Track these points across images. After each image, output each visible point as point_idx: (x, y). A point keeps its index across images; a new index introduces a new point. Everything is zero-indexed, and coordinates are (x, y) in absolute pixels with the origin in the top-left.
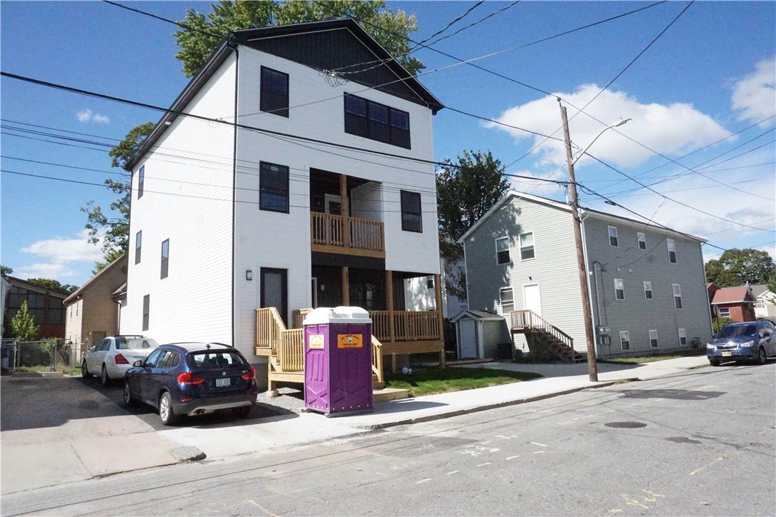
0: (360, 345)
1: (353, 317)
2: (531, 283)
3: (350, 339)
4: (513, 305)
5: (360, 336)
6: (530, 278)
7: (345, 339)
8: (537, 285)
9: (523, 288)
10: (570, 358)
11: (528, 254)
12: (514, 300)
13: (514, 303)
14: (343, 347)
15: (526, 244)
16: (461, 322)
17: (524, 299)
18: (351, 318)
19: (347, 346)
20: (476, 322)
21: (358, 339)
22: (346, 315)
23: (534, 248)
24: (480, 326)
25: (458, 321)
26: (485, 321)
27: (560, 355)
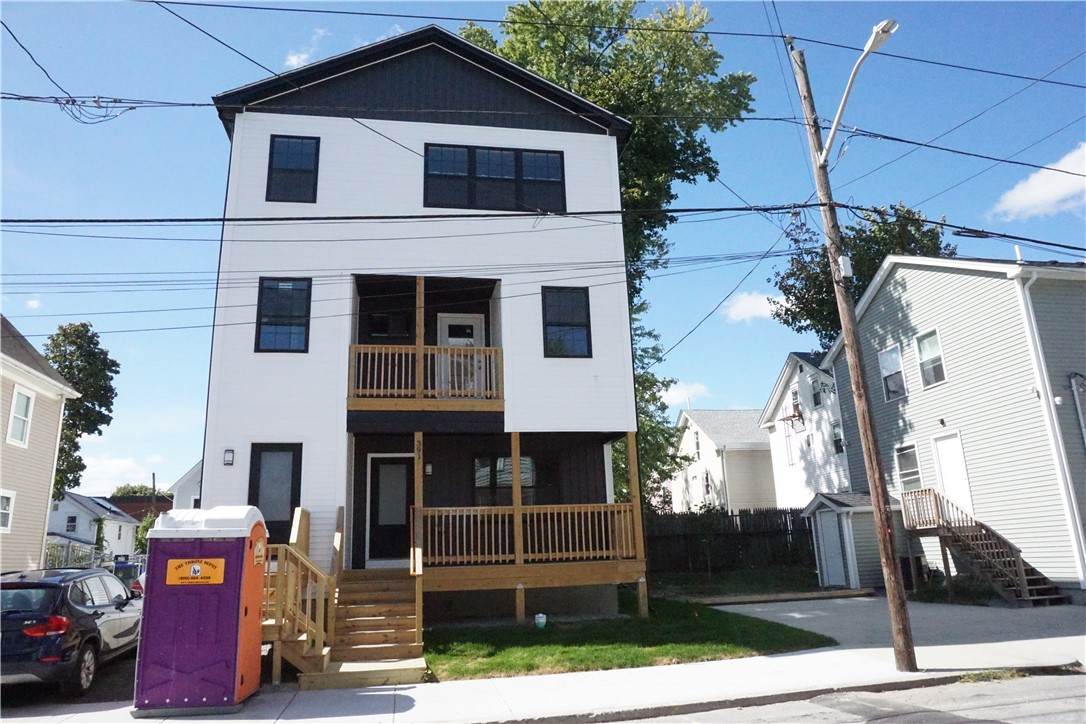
0: (218, 577)
1: (206, 525)
2: (942, 432)
3: (197, 567)
4: (918, 480)
5: (221, 563)
6: (942, 422)
7: (185, 566)
8: (955, 435)
9: (932, 442)
10: (1018, 594)
11: (934, 373)
12: (919, 469)
13: (920, 475)
14: (179, 582)
15: (929, 354)
16: (818, 515)
17: (936, 466)
18: (203, 528)
19: (186, 582)
20: (839, 515)
21: (214, 567)
22: (193, 523)
23: (943, 361)
24: (847, 524)
25: (814, 514)
26: (854, 513)
27: (998, 587)
